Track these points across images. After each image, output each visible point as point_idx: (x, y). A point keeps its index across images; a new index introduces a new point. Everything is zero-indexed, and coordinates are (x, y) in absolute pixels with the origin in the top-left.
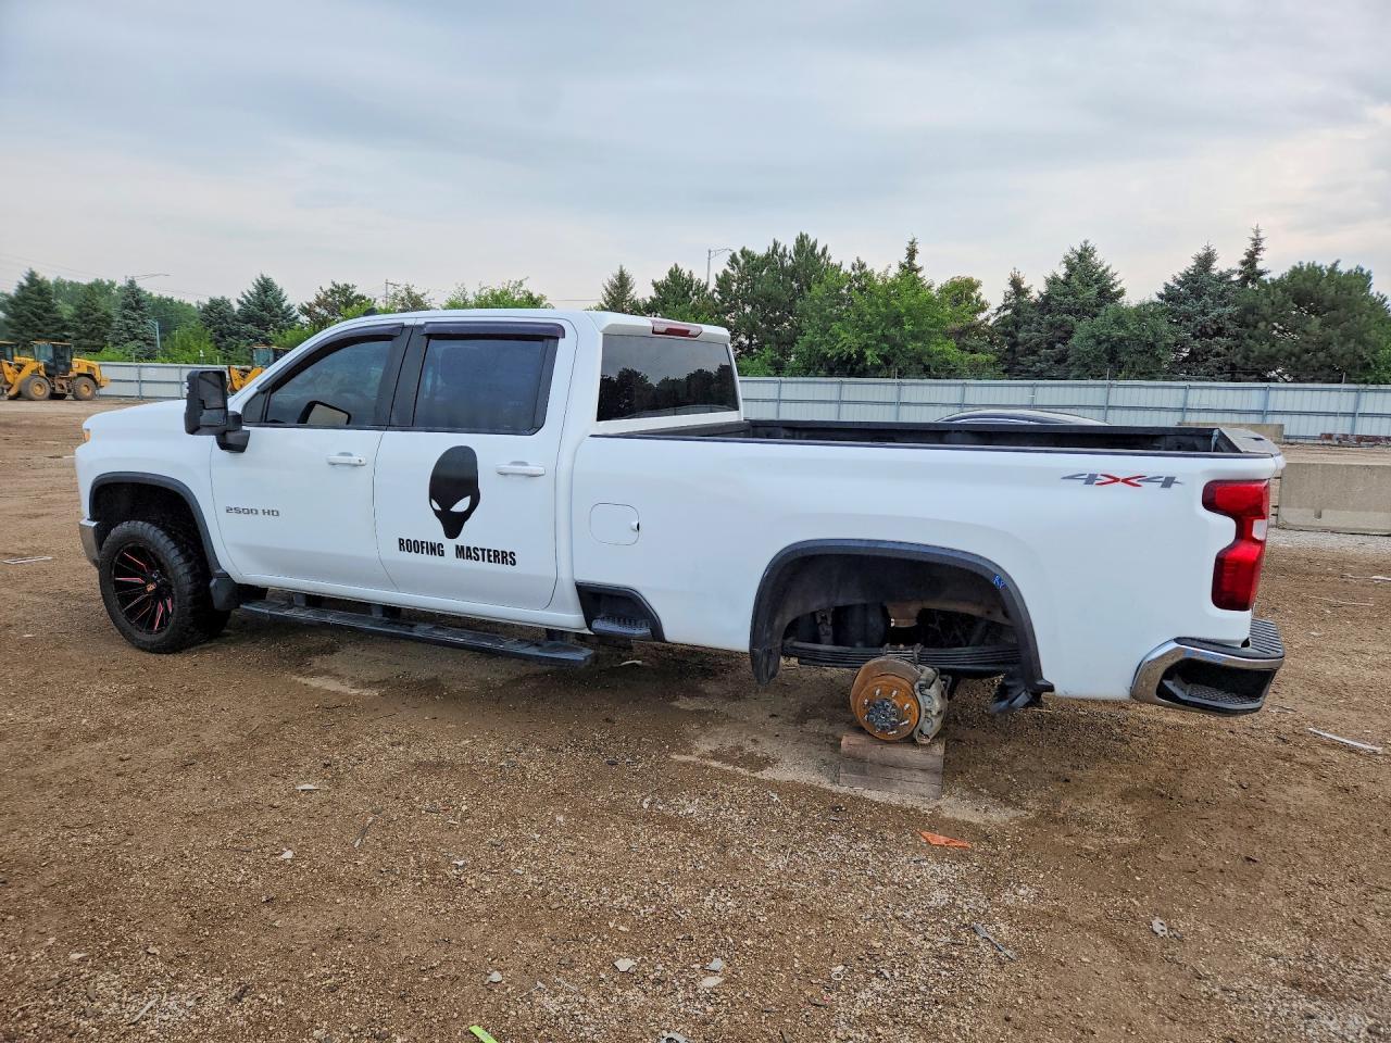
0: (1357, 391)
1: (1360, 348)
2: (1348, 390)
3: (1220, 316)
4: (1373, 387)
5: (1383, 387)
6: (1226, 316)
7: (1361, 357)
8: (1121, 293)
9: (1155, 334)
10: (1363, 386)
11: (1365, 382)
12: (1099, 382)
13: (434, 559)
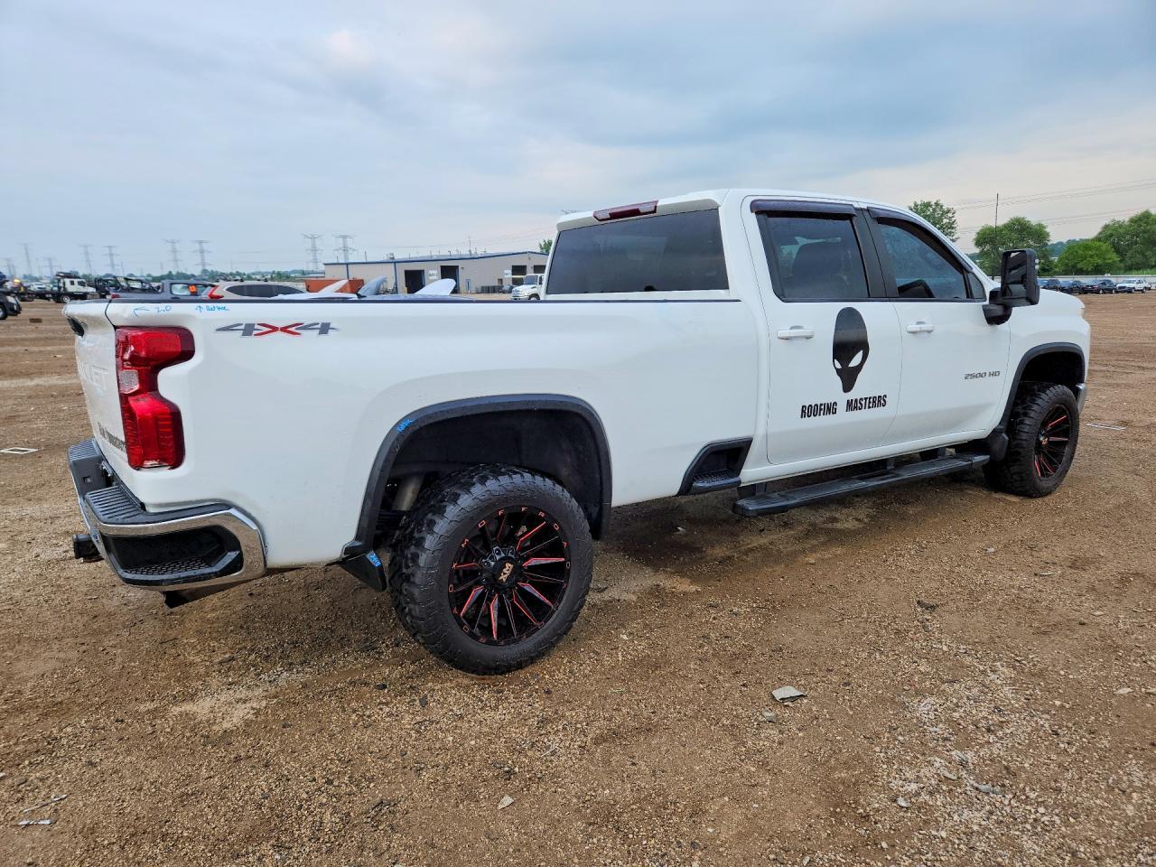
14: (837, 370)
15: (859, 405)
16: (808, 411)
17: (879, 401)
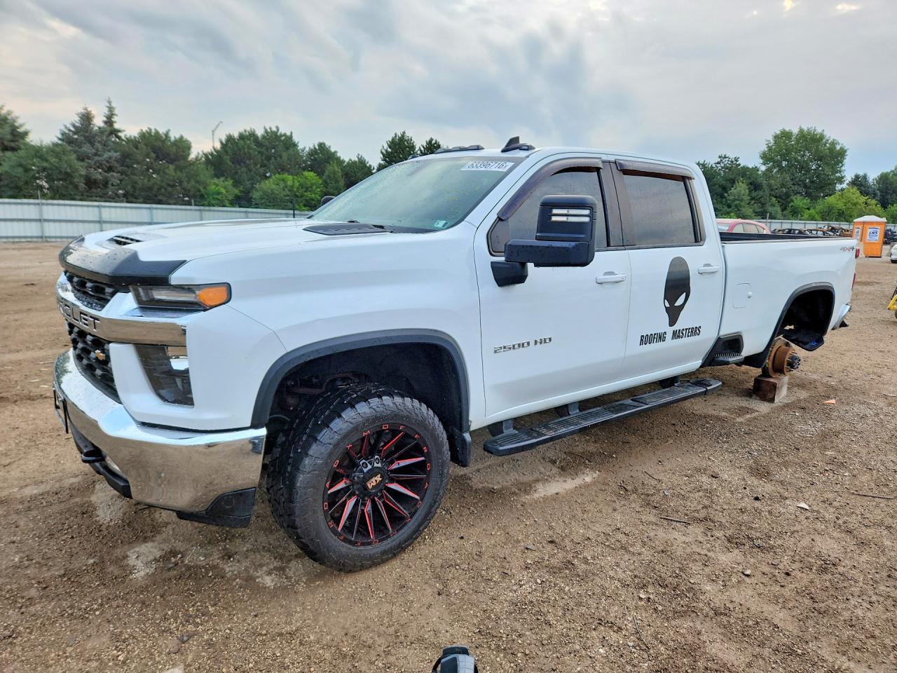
0: (200, 210)
1: (197, 185)
2: (196, 210)
3: (110, 158)
4: (207, 208)
5: (212, 208)
6: (114, 158)
7: (199, 191)
8: (26, 133)
9: (71, 166)
10: (202, 208)
11: (202, 205)
12: (32, 201)
13: (660, 345)
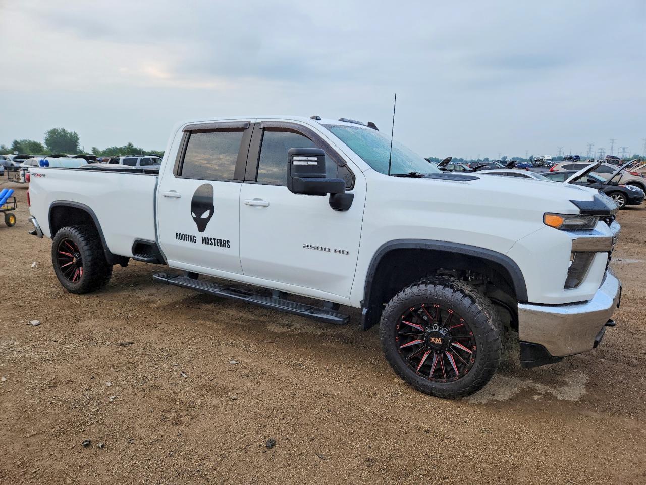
14: (194, 218)
15: (210, 242)
16: (179, 236)
17: (224, 243)
